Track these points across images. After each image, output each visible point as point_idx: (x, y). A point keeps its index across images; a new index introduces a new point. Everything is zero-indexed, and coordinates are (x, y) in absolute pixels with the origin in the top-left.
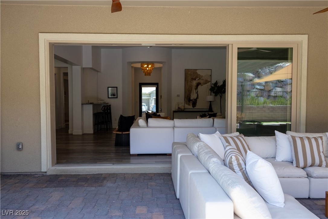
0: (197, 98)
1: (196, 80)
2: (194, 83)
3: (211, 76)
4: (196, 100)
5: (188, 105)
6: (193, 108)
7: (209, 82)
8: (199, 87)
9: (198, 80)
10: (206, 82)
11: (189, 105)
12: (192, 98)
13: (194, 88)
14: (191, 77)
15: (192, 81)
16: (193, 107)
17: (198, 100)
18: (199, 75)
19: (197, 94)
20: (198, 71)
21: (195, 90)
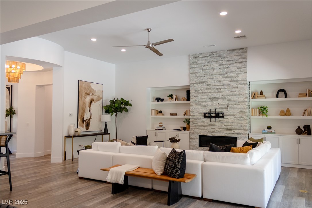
0: (90, 118)
1: (89, 95)
2: (88, 99)
3: (103, 91)
4: (89, 120)
5: (81, 127)
6: (86, 131)
7: (101, 98)
8: (93, 103)
9: (92, 95)
10: (99, 98)
11: (83, 127)
12: (85, 119)
13: (88, 104)
14: (85, 92)
15: (86, 97)
16: (87, 129)
17: (91, 120)
18: (93, 89)
19: (90, 113)
20: (92, 85)
21: (89, 108)
